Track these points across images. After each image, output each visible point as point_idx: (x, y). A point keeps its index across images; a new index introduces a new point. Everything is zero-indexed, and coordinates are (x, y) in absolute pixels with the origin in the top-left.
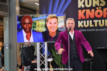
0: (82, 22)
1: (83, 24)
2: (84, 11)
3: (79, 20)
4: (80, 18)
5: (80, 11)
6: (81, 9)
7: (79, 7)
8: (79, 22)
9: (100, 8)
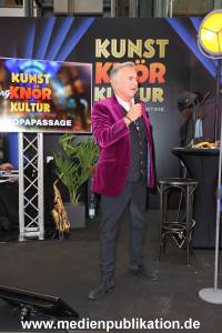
0: (103, 90)
1: (105, 94)
2: (108, 65)
3: (98, 85)
4: (98, 81)
5: (99, 65)
6: (103, 60)
7: (98, 55)
8: (97, 89)
9: (143, 61)
